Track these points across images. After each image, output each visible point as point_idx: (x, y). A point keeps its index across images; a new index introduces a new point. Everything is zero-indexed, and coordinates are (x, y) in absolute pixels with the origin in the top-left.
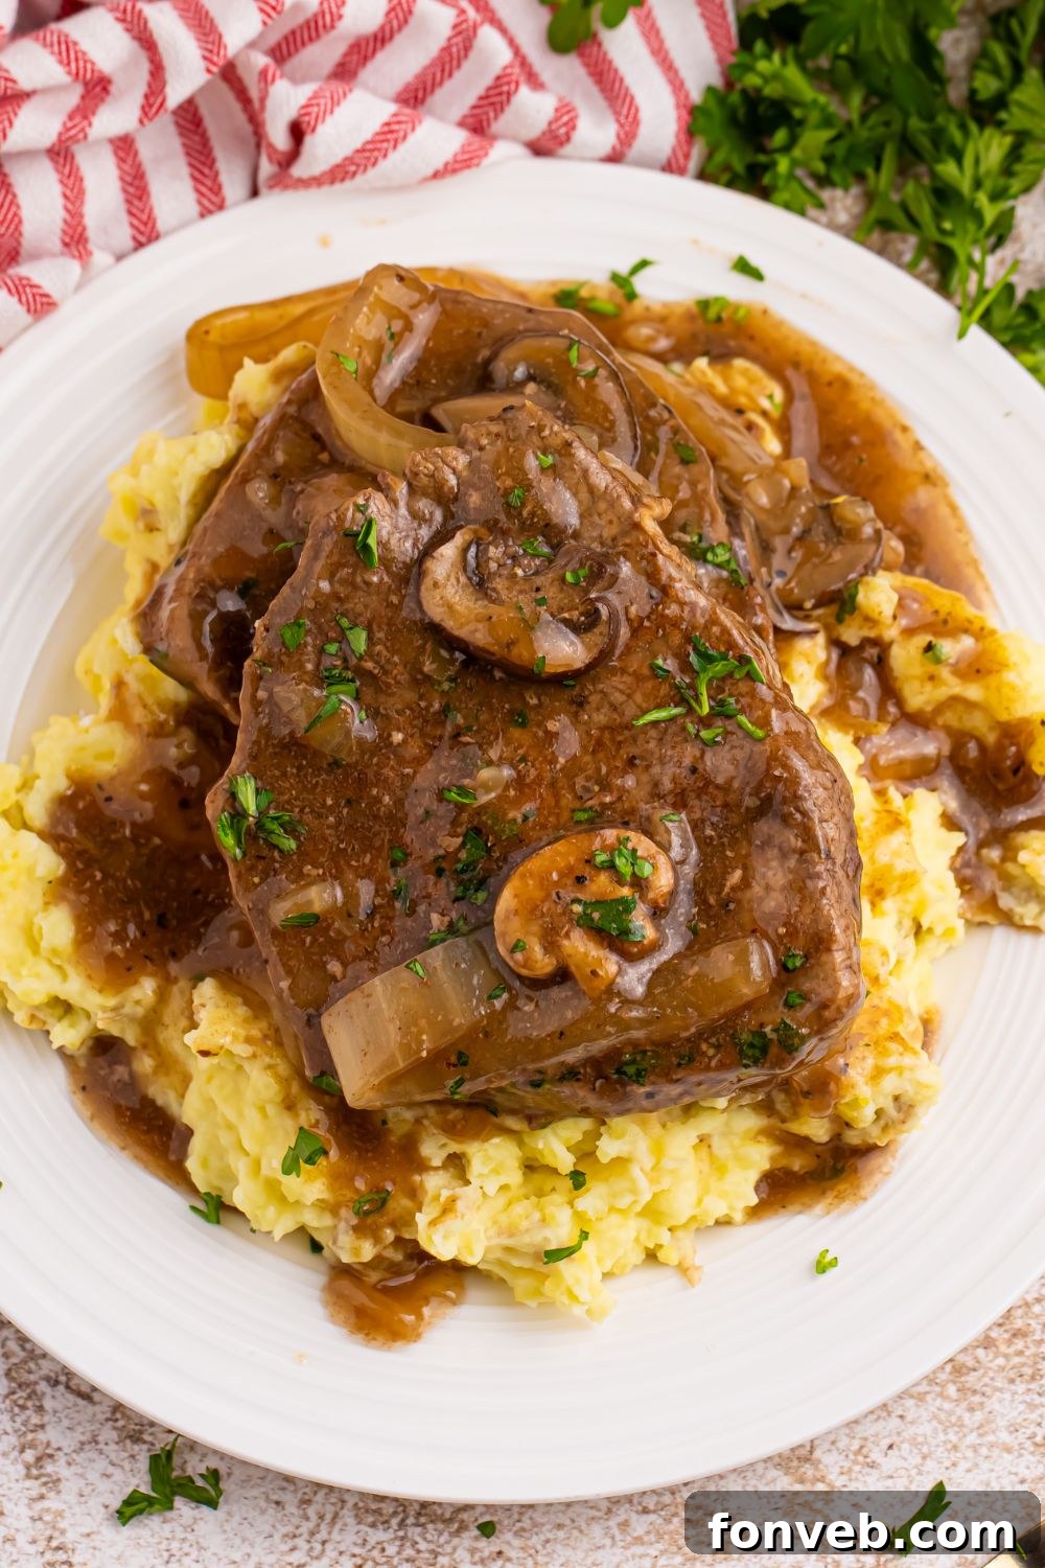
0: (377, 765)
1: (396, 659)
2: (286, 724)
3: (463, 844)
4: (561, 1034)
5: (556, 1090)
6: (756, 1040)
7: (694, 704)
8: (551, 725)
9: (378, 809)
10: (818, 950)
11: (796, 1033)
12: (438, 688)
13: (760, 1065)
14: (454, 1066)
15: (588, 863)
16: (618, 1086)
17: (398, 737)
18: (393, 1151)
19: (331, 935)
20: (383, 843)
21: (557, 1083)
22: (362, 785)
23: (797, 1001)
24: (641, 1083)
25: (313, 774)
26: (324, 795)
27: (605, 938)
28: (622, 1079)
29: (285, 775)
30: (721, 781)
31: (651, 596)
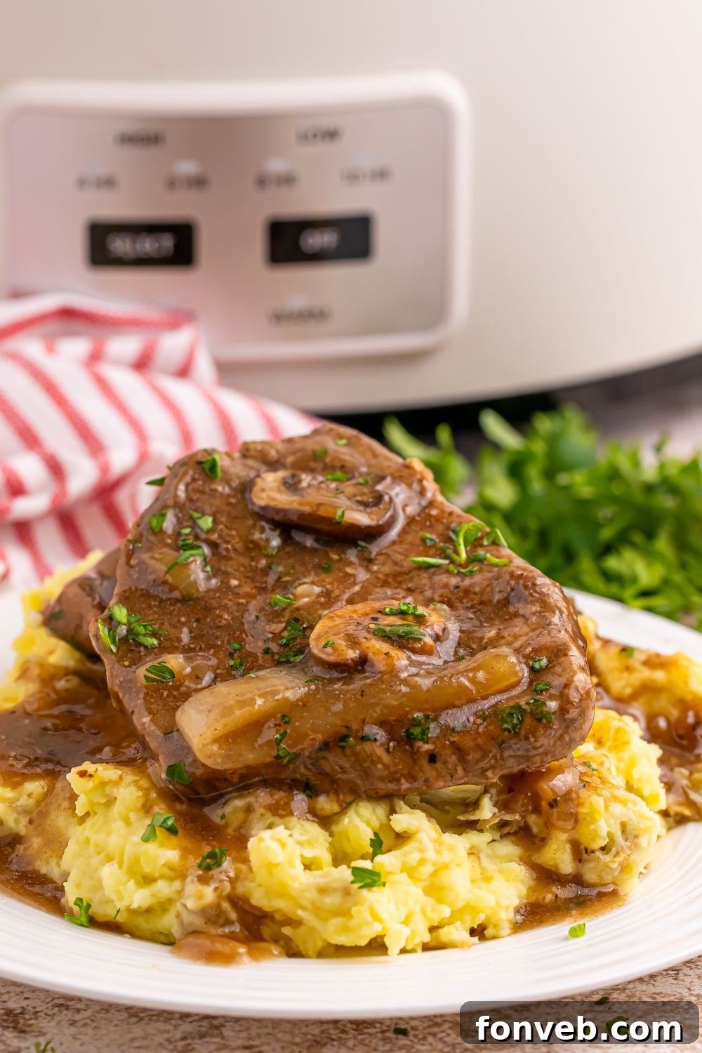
0: (219, 597)
1: (234, 532)
2: (151, 574)
3: (285, 629)
4: (363, 691)
5: (359, 747)
6: (513, 711)
7: (454, 556)
8: (349, 570)
9: (220, 622)
10: (557, 656)
11: (544, 704)
12: (265, 552)
13: (517, 731)
14: (280, 725)
15: (380, 612)
16: (407, 747)
17: (234, 582)
18: (229, 837)
19: (183, 689)
20: (223, 642)
21: (360, 741)
22: (208, 609)
23: (544, 688)
24: (425, 740)
25: (171, 605)
26: (179, 615)
27: (395, 641)
28: (410, 739)
29: (150, 607)
30: (477, 589)
31: (419, 504)
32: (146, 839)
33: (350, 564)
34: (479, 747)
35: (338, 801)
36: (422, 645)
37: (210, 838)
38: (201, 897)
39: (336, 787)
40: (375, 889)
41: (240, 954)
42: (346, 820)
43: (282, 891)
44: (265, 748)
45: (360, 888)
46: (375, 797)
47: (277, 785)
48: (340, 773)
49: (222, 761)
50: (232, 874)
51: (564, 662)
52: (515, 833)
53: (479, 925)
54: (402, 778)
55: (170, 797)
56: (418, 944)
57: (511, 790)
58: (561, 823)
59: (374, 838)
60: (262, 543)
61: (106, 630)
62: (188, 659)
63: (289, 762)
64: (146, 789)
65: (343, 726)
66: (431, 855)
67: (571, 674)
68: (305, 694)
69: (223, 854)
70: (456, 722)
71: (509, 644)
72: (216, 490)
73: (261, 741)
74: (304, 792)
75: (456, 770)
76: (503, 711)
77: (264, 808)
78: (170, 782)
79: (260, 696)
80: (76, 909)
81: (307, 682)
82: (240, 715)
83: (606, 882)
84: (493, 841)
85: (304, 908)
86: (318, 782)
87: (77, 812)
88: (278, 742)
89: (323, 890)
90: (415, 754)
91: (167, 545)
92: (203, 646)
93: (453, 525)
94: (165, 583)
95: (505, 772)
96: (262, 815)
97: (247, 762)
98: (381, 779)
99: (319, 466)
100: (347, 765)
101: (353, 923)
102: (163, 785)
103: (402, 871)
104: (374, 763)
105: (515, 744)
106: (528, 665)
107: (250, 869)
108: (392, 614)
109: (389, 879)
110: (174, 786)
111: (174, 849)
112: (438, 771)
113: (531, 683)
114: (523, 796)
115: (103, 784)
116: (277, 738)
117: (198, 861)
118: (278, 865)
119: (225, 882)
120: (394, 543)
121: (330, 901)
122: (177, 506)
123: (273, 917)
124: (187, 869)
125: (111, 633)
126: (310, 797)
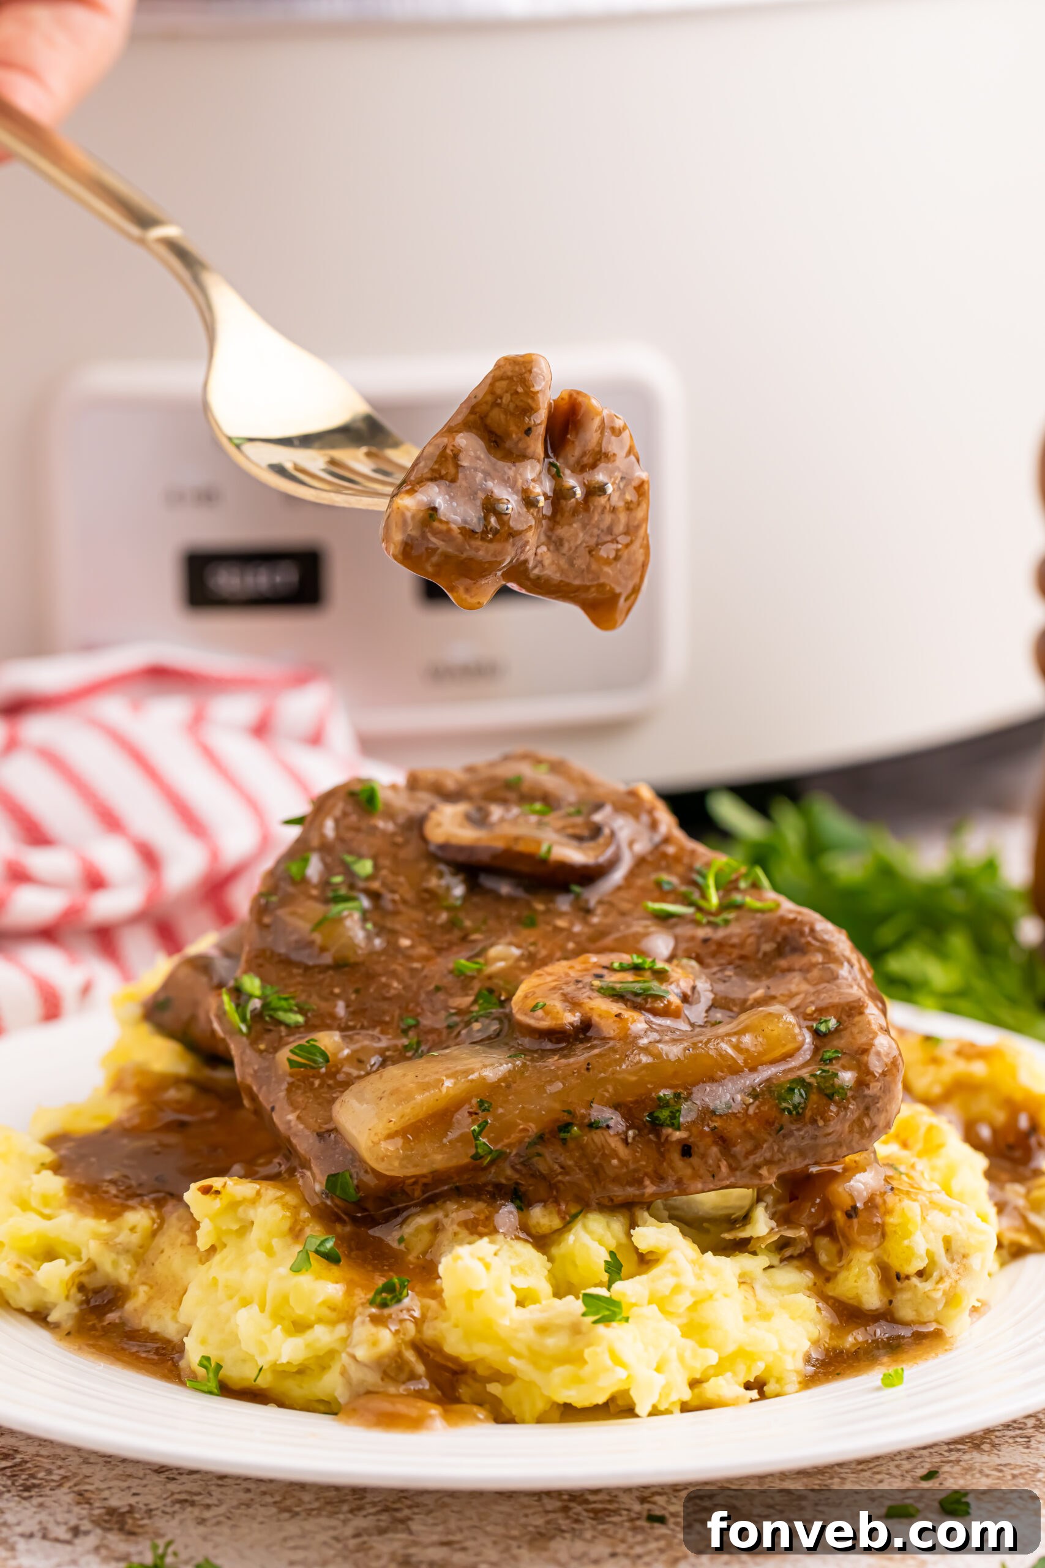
0: (385, 961)
1: (402, 879)
2: (291, 934)
3: (475, 1000)
4: (588, 1064)
5: (586, 1138)
6: (794, 1086)
7: (702, 903)
8: (561, 923)
9: (388, 992)
10: (850, 1016)
11: (836, 1075)
12: (445, 904)
13: (801, 1111)
14: (476, 1114)
15: (605, 967)
16: (651, 1136)
17: (405, 942)
18: (411, 1266)
19: (341, 1077)
20: (392, 1017)
21: (587, 1129)
22: (371, 977)
23: (834, 1056)
24: (676, 1126)
25: (320, 972)
26: (332, 986)
27: (628, 1000)
28: (656, 1125)
29: (291, 975)
30: (735, 940)
31: (651, 839)
32: (296, 1269)
33: (561, 915)
34: (749, 1135)
35: (559, 1212)
36: (665, 1005)
37: (386, 1268)
38: (375, 1343)
39: (555, 1193)
40: (614, 1324)
41: (431, 1416)
42: (571, 1238)
43: (487, 1332)
44: (459, 1144)
45: (595, 1322)
46: (610, 1207)
47: (475, 1194)
48: (561, 1173)
49: (400, 1164)
50: (417, 1314)
51: (859, 1022)
52: (800, 1256)
53: (756, 1378)
54: (646, 1178)
55: (328, 1216)
56: (673, 1403)
57: (793, 1198)
58: (863, 1238)
59: (609, 1260)
60: (441, 891)
61: (233, 1006)
62: (348, 1039)
63: (493, 1162)
64: (295, 1207)
65: (564, 1111)
66: (689, 1279)
67: (871, 1036)
68: (510, 1071)
69: (403, 1286)
70: (718, 1102)
71: (783, 1003)
72: (375, 828)
73: (452, 1135)
74: (512, 1201)
75: (719, 1167)
76: (780, 1086)
77: (459, 1224)
78: (327, 1197)
79: (448, 1077)
80: (201, 1371)
81: (510, 1057)
82: (423, 1101)
83: (926, 1320)
84: (771, 1267)
85: (518, 1355)
86: (531, 1188)
87: (199, 1244)
88: (476, 1136)
89: (543, 1329)
90: (661, 1146)
91: (312, 897)
92: (366, 1024)
93: (698, 865)
94: (311, 944)
95: (785, 1169)
96: (455, 1234)
97: (434, 1166)
98: (616, 1180)
99: (512, 796)
100: (570, 1163)
101: (586, 1371)
102: (318, 1201)
103: (650, 1302)
104: (606, 1157)
105: (799, 1130)
106: (809, 1028)
107: (442, 1305)
108: (623, 969)
109: (633, 1313)
110: (332, 1201)
111: (337, 1283)
112: (694, 1169)
113: (816, 1050)
114: (810, 1204)
115: (234, 1205)
116: (474, 1130)
117: (370, 1296)
118: (479, 1294)
119: (408, 1323)
120: (619, 888)
121: (554, 1343)
122: (325, 848)
123: (474, 1372)
124: (354, 1309)
125: (240, 1009)
126: (520, 1209)
